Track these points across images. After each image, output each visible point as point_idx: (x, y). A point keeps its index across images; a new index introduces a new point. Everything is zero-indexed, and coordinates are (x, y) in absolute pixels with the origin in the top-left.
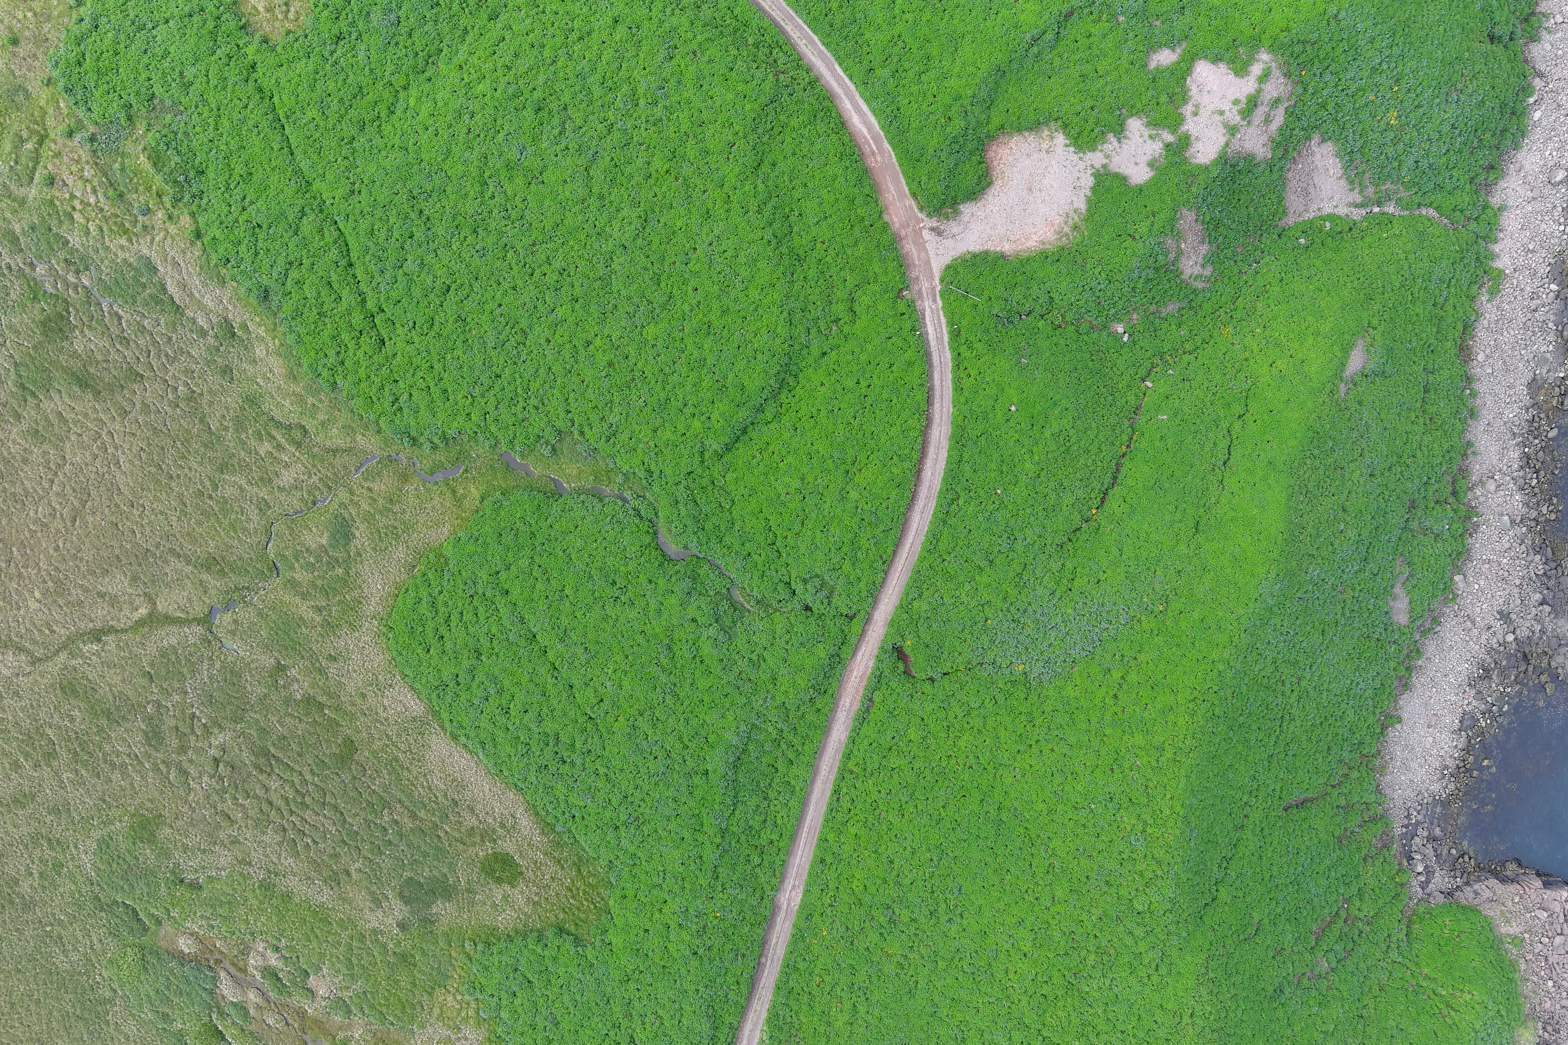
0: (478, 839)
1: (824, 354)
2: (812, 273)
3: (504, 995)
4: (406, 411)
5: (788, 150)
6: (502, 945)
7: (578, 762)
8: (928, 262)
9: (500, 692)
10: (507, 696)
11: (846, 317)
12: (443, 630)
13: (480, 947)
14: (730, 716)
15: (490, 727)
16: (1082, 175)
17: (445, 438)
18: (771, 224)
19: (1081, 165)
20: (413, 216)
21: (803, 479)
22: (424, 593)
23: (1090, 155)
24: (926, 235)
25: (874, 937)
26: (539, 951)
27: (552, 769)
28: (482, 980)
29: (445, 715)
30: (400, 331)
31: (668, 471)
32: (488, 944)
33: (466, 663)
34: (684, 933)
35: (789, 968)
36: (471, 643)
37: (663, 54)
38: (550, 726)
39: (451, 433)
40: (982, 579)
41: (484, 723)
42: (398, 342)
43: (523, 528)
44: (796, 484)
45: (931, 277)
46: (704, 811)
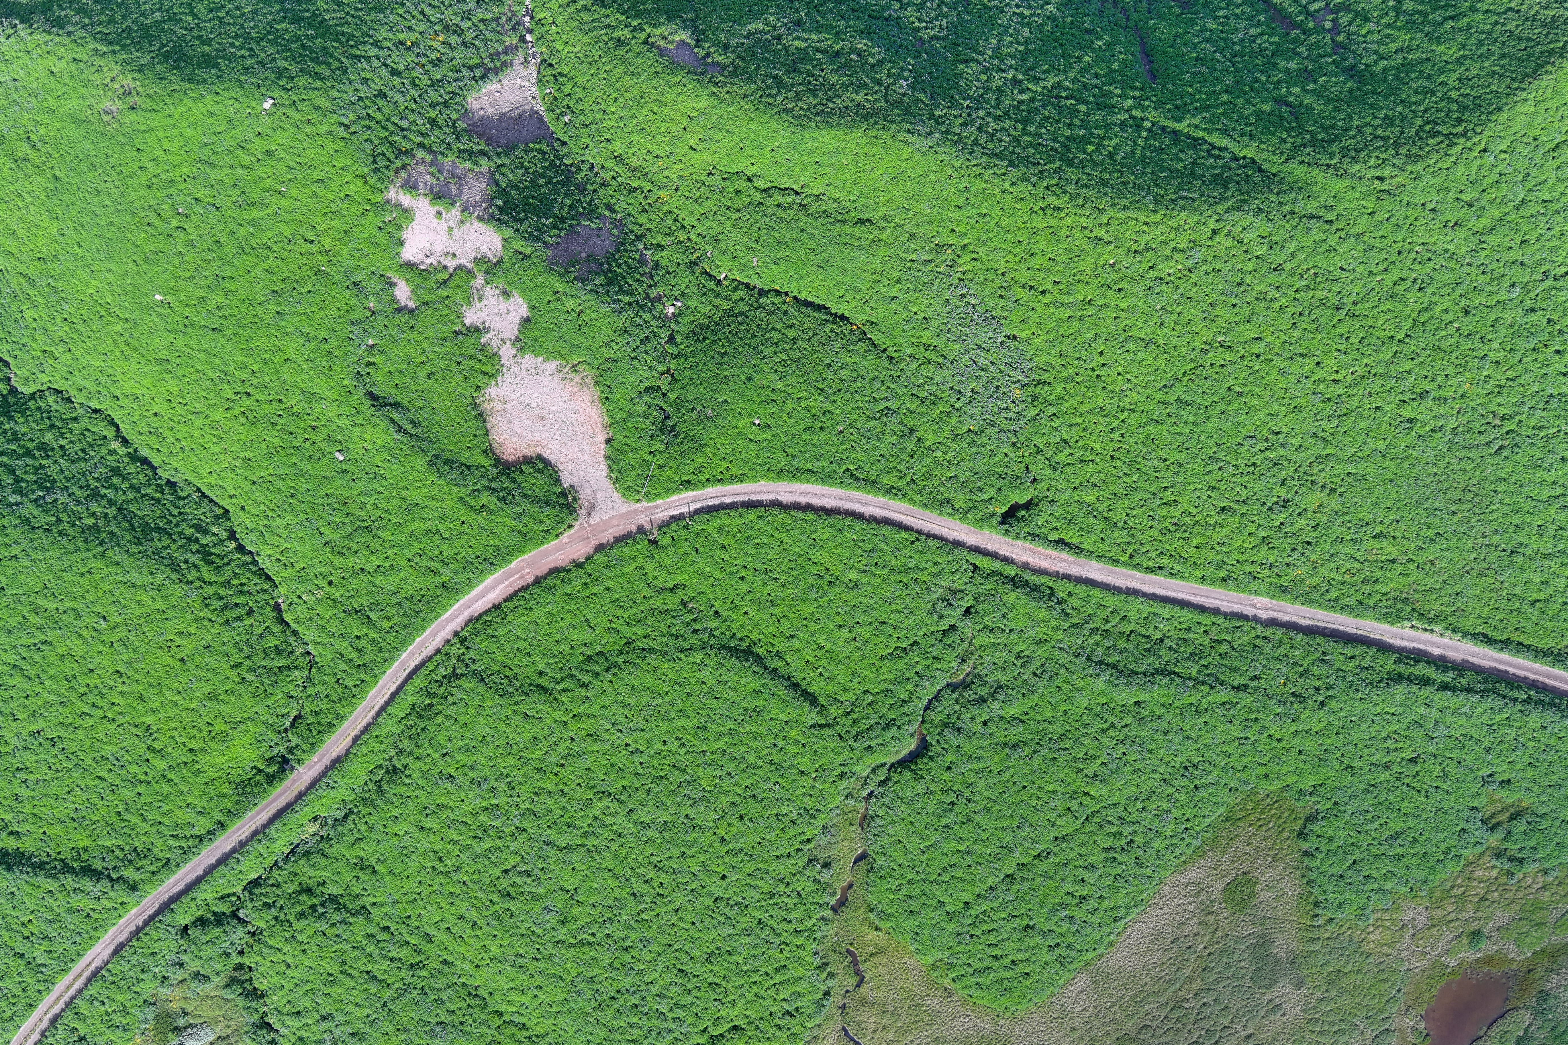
0: (1211, 918)
1: (717, 613)
2: (641, 632)
3: (1368, 887)
4: (798, 1004)
5: (526, 660)
6: (1316, 891)
7: (1131, 829)
8: (622, 516)
9: (1064, 906)
10: (1068, 900)
11: (680, 595)
12: (1006, 962)
13: (1319, 911)
14: (1080, 684)
15: (1100, 914)
16: (524, 367)
17: (822, 966)
18: (598, 674)
19: (515, 368)
20: (616, 1006)
21: (841, 626)
22: (972, 981)
23: (504, 361)
24: (595, 519)
25: (1302, 522)
26: (1322, 856)
27: (1139, 852)
28: (1354, 908)
29: (1089, 956)
30: (723, 1013)
31: (840, 759)
32: (1317, 904)
33: (1037, 940)
34: (1302, 717)
35: (1336, 605)
36: (1018, 935)
37: (447, 784)
38: (1096, 858)
39: (817, 962)
40: (930, 439)
41: (1095, 919)
42: (735, 1014)
43: (904, 892)
44: (845, 634)
45: (636, 512)
46: (1178, 703)
